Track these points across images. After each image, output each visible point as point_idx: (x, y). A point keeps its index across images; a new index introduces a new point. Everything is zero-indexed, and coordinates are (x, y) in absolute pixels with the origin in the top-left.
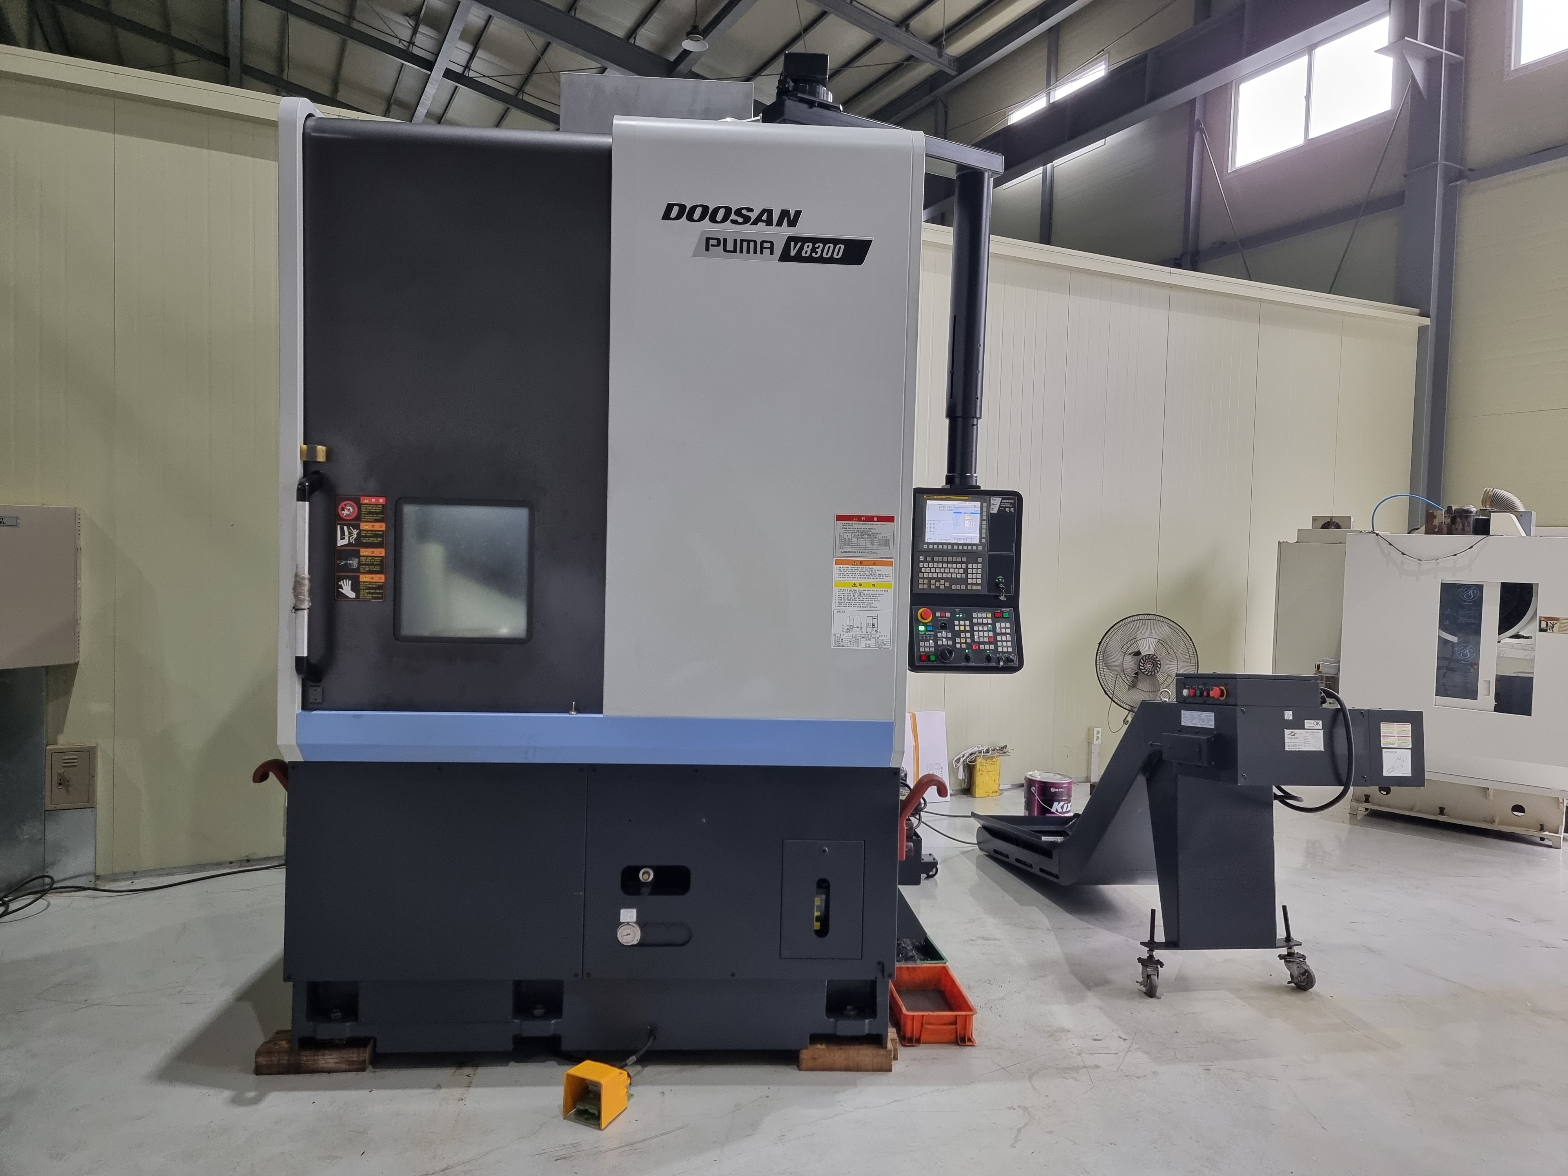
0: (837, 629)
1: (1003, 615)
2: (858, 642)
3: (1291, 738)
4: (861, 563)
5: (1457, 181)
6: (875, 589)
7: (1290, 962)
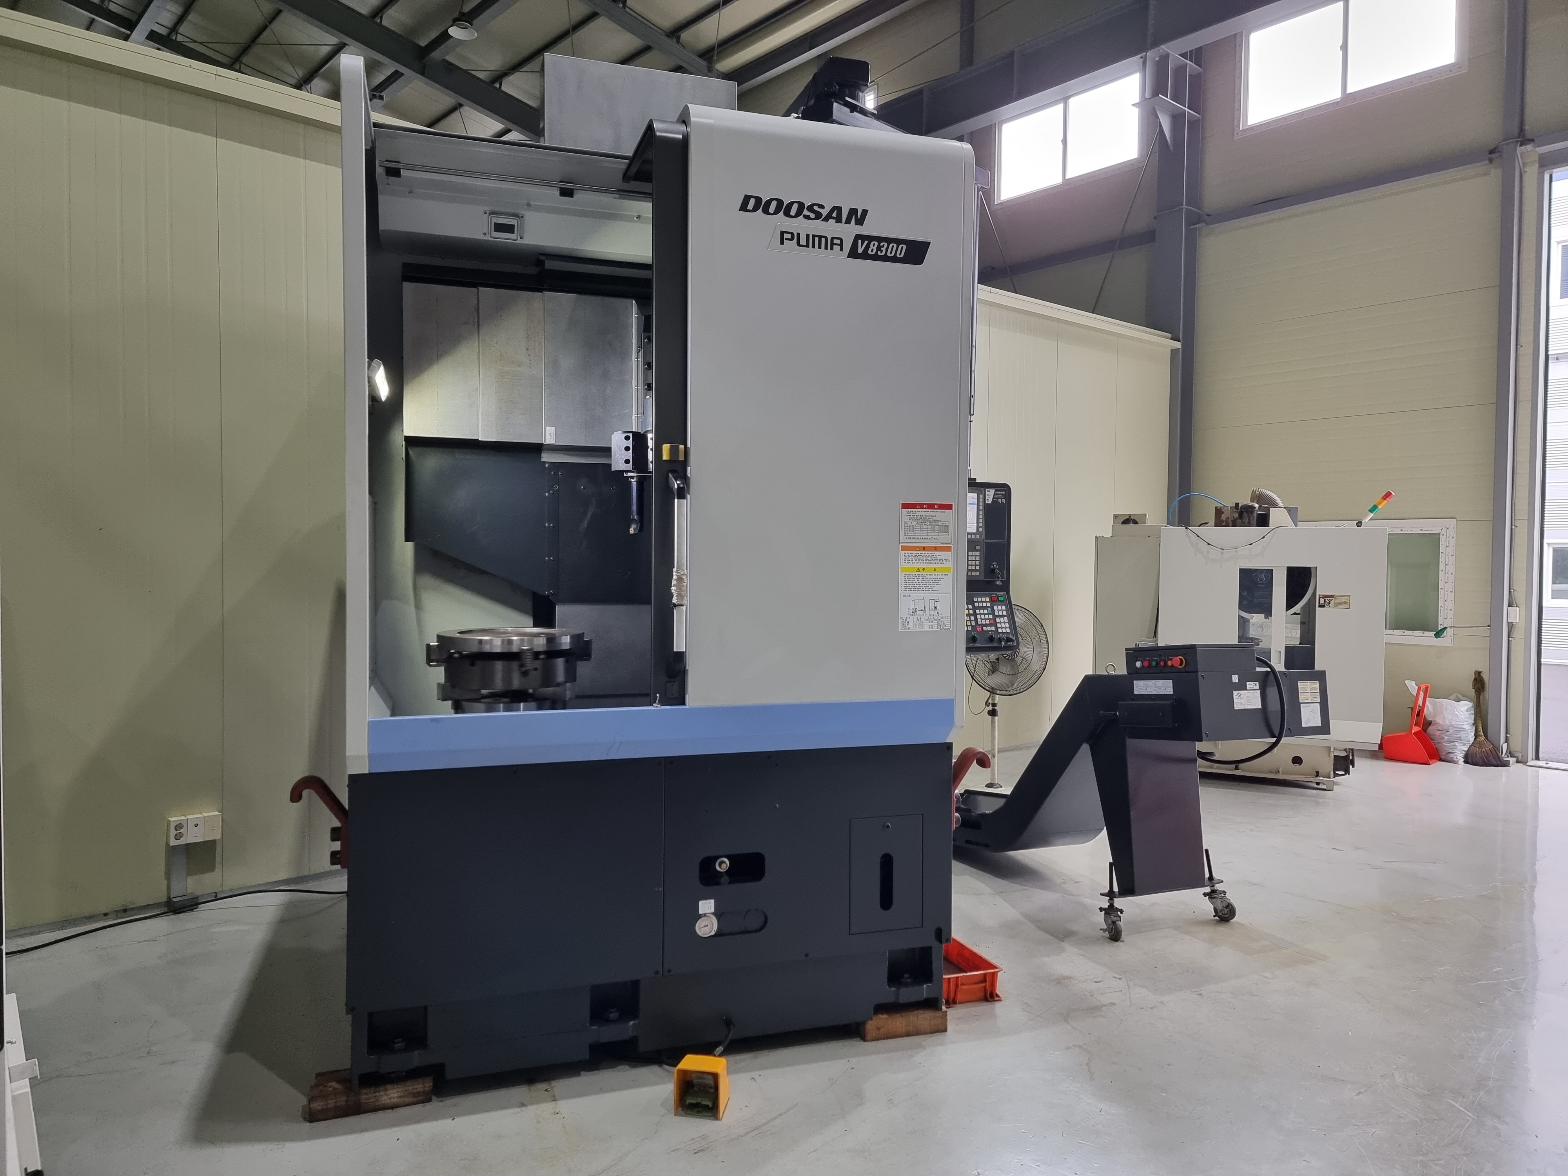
0: (904, 613)
1: (998, 599)
2: (923, 623)
3: (1238, 698)
4: (924, 549)
5: (1197, 224)
6: (936, 574)
7: (1214, 898)
